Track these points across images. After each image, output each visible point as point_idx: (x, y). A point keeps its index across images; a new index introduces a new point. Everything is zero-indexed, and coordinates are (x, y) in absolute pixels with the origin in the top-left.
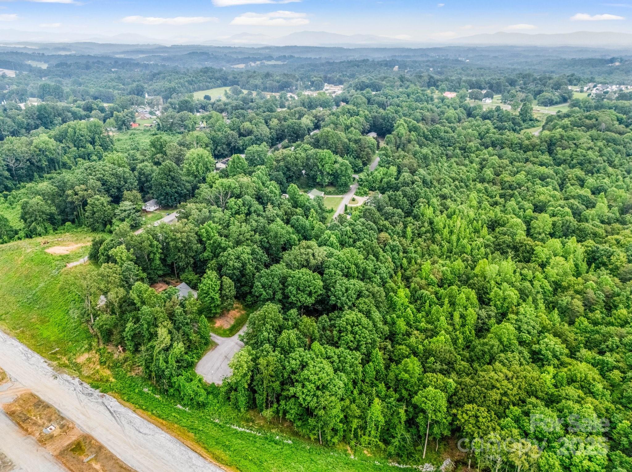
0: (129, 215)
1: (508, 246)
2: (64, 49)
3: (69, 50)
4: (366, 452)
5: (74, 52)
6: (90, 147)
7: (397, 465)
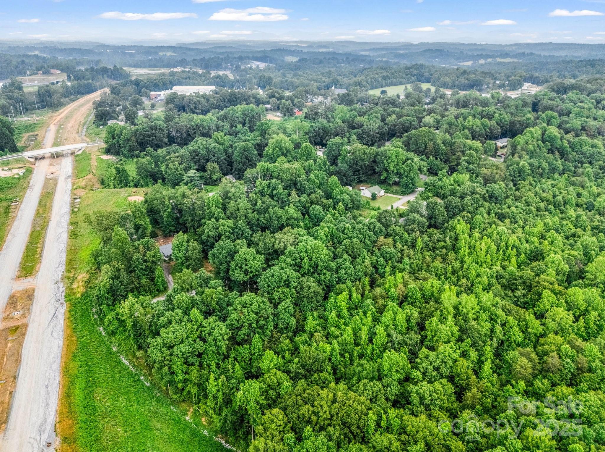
0: (192, 181)
1: (524, 283)
2: (325, 47)
3: (328, 48)
4: (203, 419)
5: (331, 50)
6: (240, 126)
7: (223, 442)
